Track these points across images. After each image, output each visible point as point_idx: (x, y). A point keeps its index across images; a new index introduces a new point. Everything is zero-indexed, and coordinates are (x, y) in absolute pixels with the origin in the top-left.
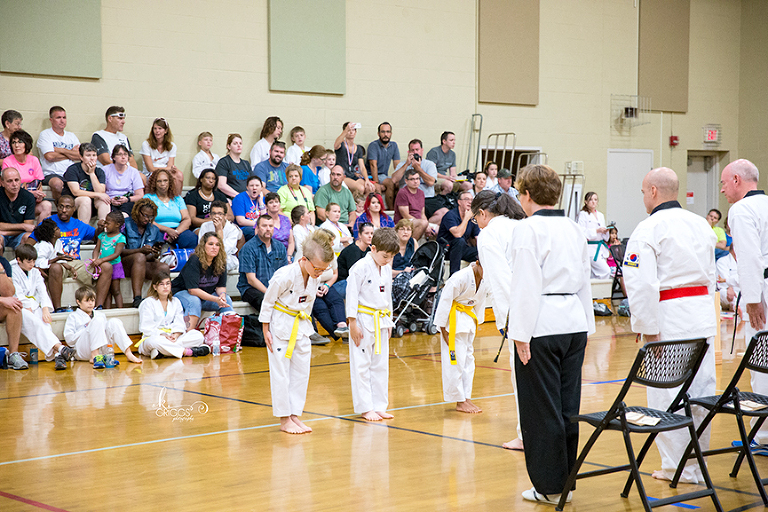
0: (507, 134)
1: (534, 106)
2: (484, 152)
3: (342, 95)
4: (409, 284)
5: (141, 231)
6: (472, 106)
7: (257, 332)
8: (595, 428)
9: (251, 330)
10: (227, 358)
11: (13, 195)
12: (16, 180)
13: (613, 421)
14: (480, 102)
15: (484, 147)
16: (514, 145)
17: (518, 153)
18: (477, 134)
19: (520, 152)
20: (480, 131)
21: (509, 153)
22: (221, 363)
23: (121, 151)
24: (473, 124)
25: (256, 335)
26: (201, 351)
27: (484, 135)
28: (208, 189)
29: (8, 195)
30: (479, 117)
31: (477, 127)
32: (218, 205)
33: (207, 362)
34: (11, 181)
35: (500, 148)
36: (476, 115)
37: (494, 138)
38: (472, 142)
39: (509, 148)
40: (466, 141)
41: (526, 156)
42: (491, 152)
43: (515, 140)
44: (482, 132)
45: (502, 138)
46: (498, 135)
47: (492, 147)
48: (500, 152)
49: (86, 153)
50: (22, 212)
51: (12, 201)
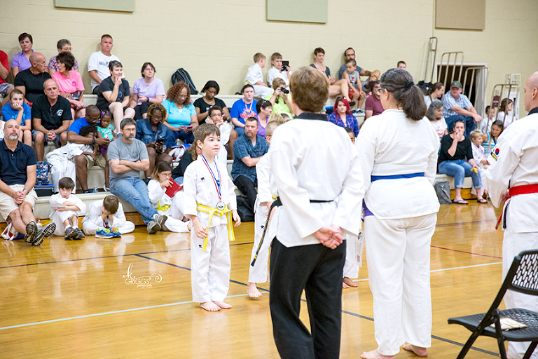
0: (457, 53)
1: (481, 30)
2: (438, 67)
3: (324, 23)
5: (154, 129)
6: (430, 31)
8: (471, 333)
11: (53, 100)
12: (54, 88)
13: (487, 328)
14: (436, 28)
15: (439, 64)
16: (462, 62)
17: (465, 68)
18: (433, 53)
19: (467, 67)
20: (435, 51)
21: (458, 68)
23: (149, 66)
24: (430, 45)
27: (439, 54)
29: (49, 100)
30: (435, 39)
31: (434, 48)
32: (217, 109)
34: (50, 89)
35: (451, 63)
36: (433, 38)
37: (446, 56)
38: (430, 60)
39: (458, 64)
40: (425, 59)
41: (472, 70)
42: (444, 67)
43: (463, 57)
44: (437, 51)
45: (453, 56)
46: (450, 53)
47: (444, 63)
48: (451, 68)
49: (115, 68)
50: (60, 115)
51: (52, 105)
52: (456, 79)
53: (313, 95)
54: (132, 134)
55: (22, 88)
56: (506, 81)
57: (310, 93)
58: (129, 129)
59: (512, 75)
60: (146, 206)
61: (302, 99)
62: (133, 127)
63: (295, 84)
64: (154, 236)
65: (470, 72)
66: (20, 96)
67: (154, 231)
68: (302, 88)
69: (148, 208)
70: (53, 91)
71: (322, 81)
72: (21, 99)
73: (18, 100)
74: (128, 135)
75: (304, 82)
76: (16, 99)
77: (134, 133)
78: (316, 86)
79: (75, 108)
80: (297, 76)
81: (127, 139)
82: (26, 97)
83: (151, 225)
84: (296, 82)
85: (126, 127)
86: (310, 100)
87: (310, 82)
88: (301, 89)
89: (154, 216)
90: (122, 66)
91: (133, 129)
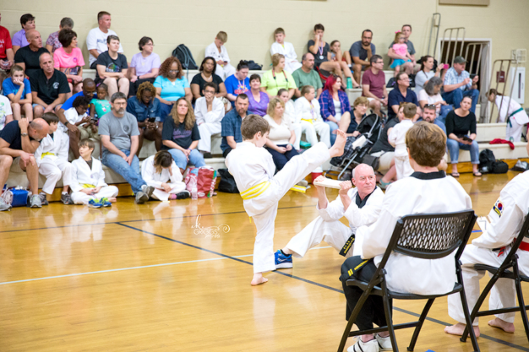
0: (458, 29)
1: (486, 6)
2: (442, 42)
4: (352, 146)
6: (434, 7)
7: (229, 182)
9: (225, 180)
10: (203, 201)
11: (49, 74)
14: (440, 4)
15: (442, 39)
17: (466, 43)
18: (436, 28)
19: (469, 42)
20: (438, 26)
21: (459, 43)
22: (198, 206)
23: (150, 42)
24: (433, 20)
25: (229, 184)
26: (183, 196)
27: (442, 30)
28: (208, 72)
29: (46, 74)
30: (438, 15)
31: (437, 24)
33: (187, 203)
34: (46, 63)
35: (453, 39)
36: (436, 14)
37: (449, 31)
38: (433, 35)
39: (460, 39)
40: (428, 35)
41: (473, 46)
42: (446, 43)
43: (465, 33)
44: (440, 28)
45: (455, 31)
46: (452, 29)
47: (447, 39)
48: (453, 43)
49: (112, 41)
50: (56, 87)
51: (49, 78)
52: (458, 54)
53: (430, 150)
54: (121, 108)
55: (22, 65)
56: (511, 57)
57: (428, 148)
58: (119, 103)
59: (518, 50)
60: (135, 177)
61: (419, 153)
62: (123, 101)
63: (412, 140)
64: (142, 206)
65: (471, 47)
66: (21, 72)
67: (142, 201)
68: (420, 143)
69: (136, 179)
70: (49, 64)
71: (439, 135)
72: (21, 76)
73: (19, 77)
74: (118, 108)
75: (421, 138)
76: (17, 76)
77: (124, 106)
78: (433, 140)
79: (73, 83)
80: (414, 132)
81: (117, 112)
82: (26, 73)
83: (140, 195)
84: (412, 138)
85: (116, 101)
86: (427, 154)
87: (426, 137)
88: (418, 145)
89: (142, 187)
90: (119, 40)
91: (123, 103)
